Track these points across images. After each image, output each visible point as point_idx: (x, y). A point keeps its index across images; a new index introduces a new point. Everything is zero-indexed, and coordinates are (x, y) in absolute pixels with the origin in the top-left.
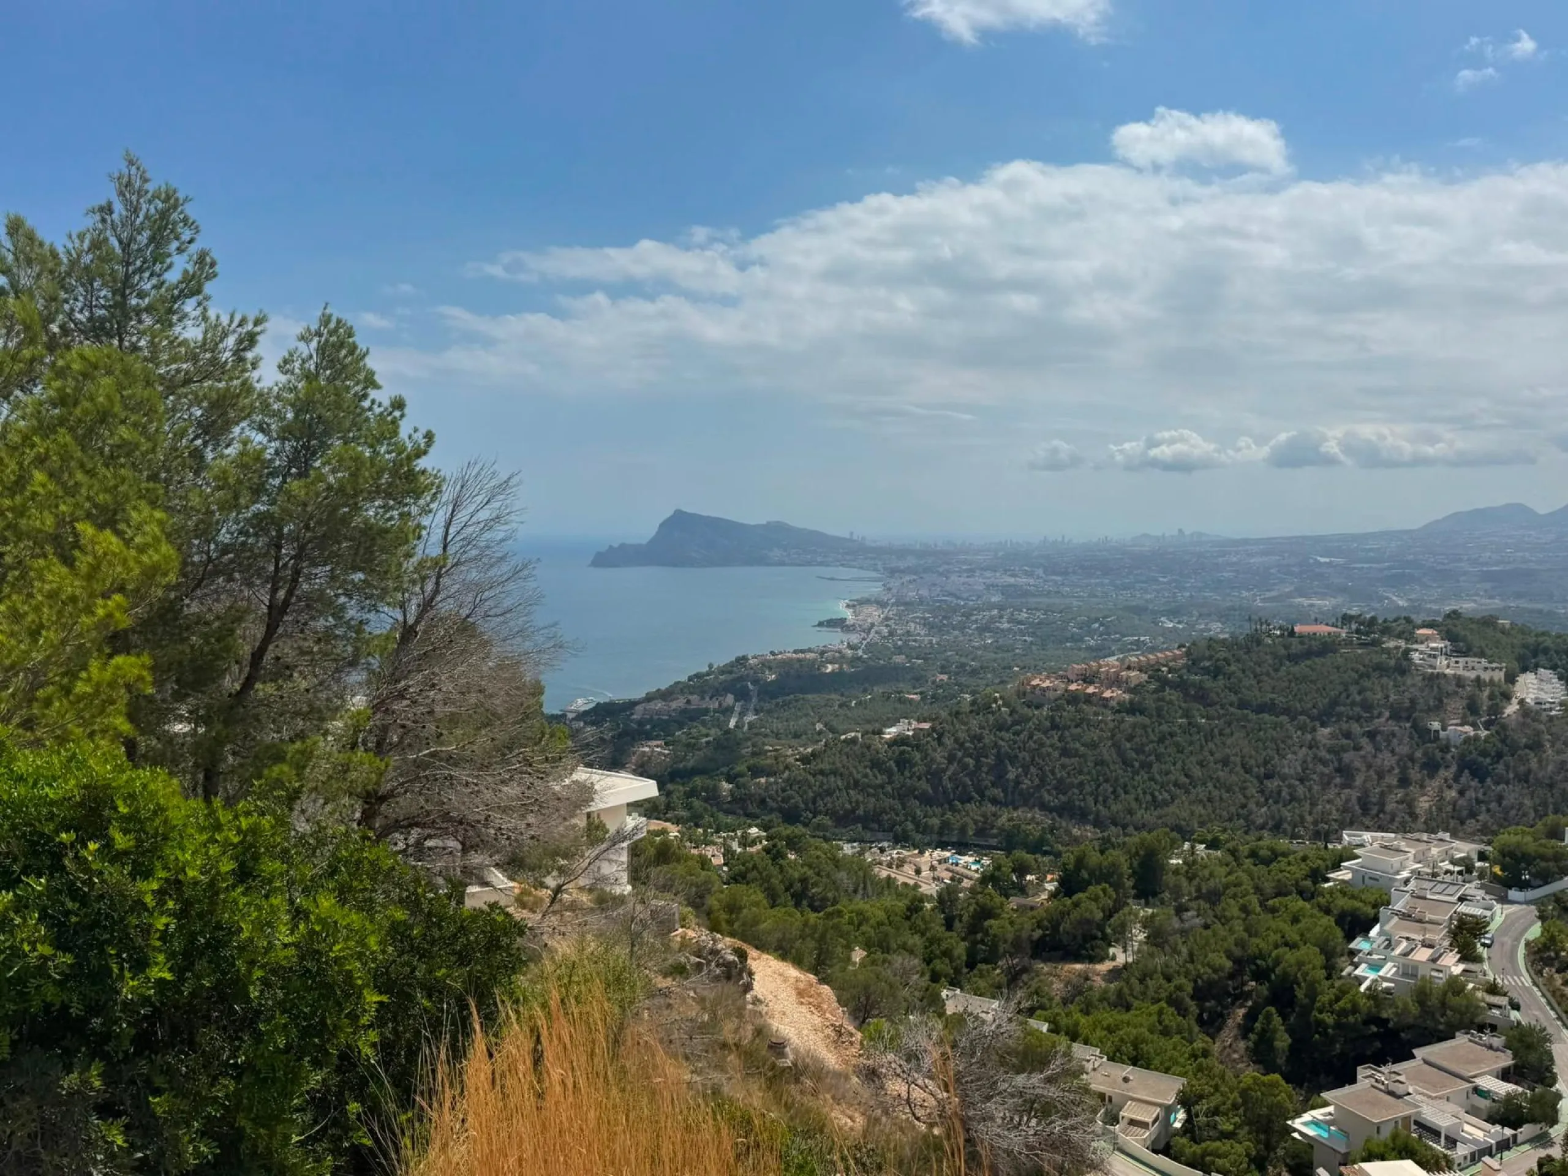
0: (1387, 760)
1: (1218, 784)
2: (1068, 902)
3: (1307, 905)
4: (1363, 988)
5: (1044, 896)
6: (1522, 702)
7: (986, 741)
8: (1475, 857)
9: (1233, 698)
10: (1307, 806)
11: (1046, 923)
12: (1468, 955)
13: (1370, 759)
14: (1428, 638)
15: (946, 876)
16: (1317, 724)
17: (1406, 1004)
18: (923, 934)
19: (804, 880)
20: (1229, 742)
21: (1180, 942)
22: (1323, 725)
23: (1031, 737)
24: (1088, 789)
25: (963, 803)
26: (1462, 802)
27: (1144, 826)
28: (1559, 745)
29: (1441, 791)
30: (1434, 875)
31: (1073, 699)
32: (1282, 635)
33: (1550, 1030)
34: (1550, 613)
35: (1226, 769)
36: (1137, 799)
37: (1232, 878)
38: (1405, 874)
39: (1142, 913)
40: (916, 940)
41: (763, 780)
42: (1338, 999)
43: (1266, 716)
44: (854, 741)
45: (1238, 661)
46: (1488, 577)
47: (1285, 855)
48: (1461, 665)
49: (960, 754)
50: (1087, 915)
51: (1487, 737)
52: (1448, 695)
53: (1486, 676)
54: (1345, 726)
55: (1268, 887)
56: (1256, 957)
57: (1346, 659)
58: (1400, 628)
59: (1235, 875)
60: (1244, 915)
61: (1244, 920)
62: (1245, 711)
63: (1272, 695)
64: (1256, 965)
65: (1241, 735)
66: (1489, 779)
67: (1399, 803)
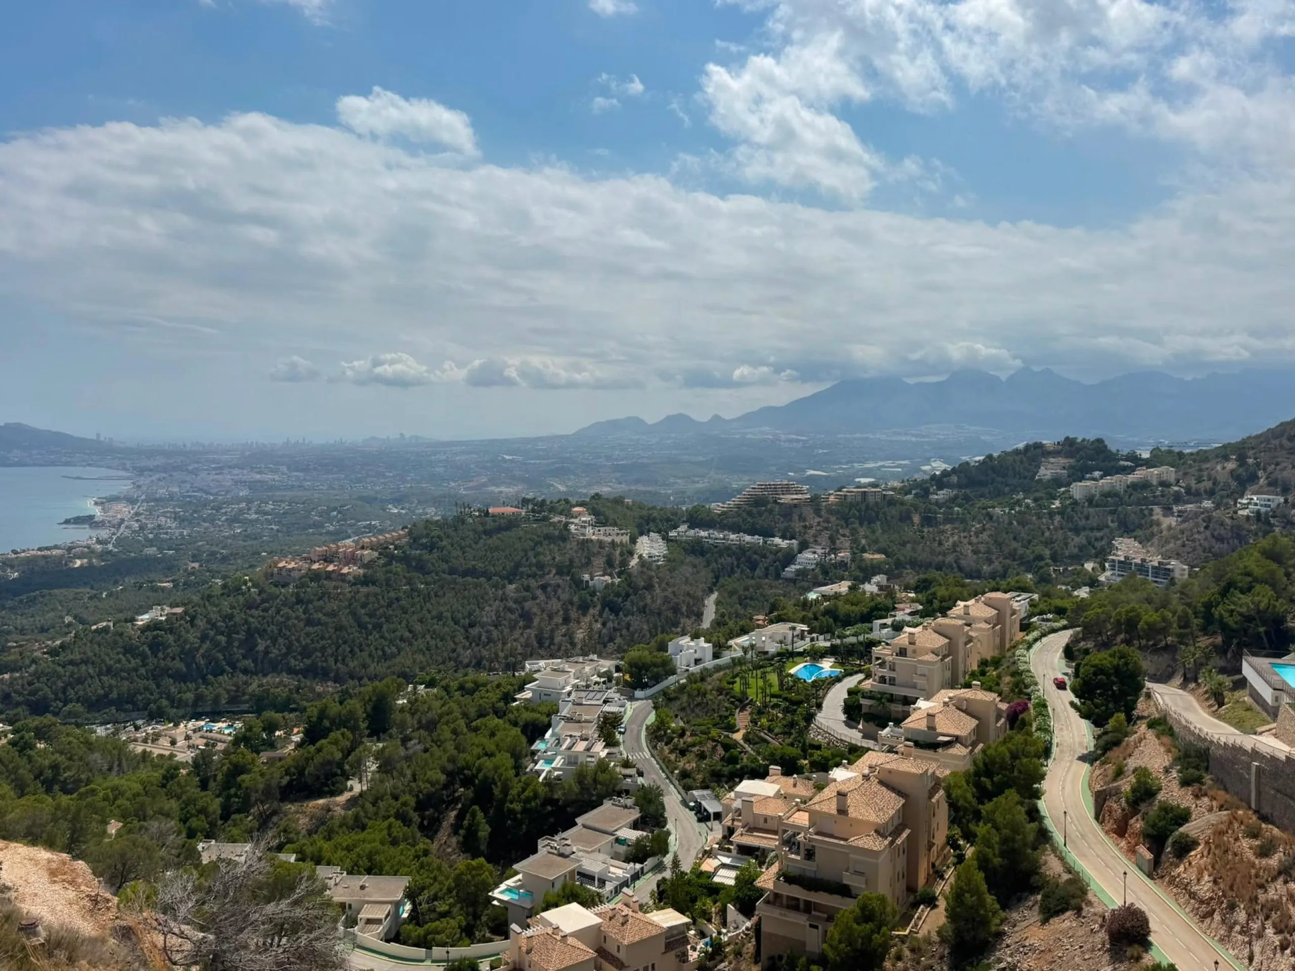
0: (554, 605)
1: (435, 635)
2: (312, 748)
3: (501, 721)
4: (541, 779)
5: (291, 747)
6: (640, 557)
7: (237, 619)
8: (613, 670)
9: (445, 566)
10: (500, 646)
11: (293, 770)
12: (610, 742)
13: (543, 605)
14: (580, 514)
15: (201, 743)
16: (506, 582)
17: (570, 786)
18: (179, 798)
19: (55, 767)
20: (442, 601)
21: (405, 766)
22: (510, 583)
23: (278, 612)
24: (329, 651)
25: (215, 676)
26: (604, 631)
27: (376, 676)
28: (664, 585)
29: (591, 624)
30: (588, 686)
31: (316, 576)
32: (480, 516)
33: (662, 787)
34: (656, 493)
35: (441, 623)
36: (370, 655)
37: (445, 708)
38: (568, 688)
39: (374, 748)
40: (173, 805)
41: (6, 676)
42: (524, 790)
43: (469, 579)
44: (105, 630)
45: (448, 537)
46: (617, 468)
47: (485, 685)
48: (601, 532)
49: (212, 633)
50: (329, 757)
51: (619, 583)
52: (594, 555)
53: (618, 539)
54: (526, 583)
56: (463, 769)
57: (525, 532)
58: (561, 507)
59: (447, 706)
60: (454, 737)
61: (455, 740)
62: (454, 576)
63: (473, 563)
64: (464, 775)
65: (451, 595)
66: (621, 613)
67: (563, 636)
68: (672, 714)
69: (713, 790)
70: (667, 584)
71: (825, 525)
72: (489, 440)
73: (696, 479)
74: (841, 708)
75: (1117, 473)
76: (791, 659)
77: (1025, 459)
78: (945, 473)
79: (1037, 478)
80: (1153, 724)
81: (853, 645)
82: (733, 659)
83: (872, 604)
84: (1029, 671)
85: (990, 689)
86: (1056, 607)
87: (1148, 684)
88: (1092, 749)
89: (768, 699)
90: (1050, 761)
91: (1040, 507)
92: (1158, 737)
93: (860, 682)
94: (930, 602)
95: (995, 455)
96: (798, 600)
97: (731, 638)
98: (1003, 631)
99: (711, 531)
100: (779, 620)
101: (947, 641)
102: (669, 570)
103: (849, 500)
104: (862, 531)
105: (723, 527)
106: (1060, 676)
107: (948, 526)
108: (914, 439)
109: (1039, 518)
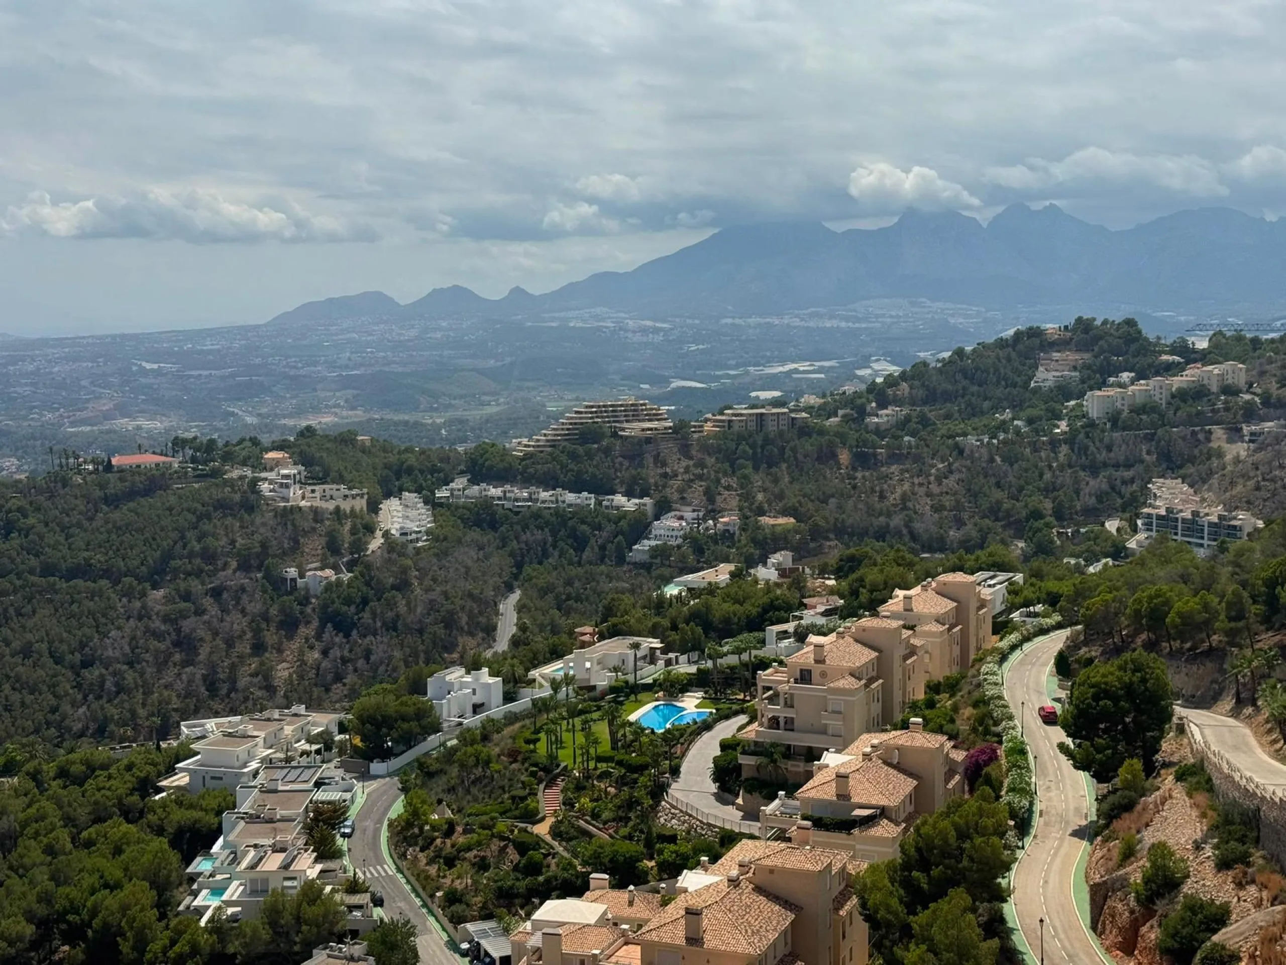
0: (236, 622)
1: (18, 684)
3: (132, 828)
4: (203, 923)
6: (386, 534)
8: (335, 729)
9: (33, 562)
10: (140, 697)
12: (325, 852)
13: (215, 624)
14: (278, 463)
16: (147, 585)
17: (255, 931)
20: (30, 623)
22: (155, 587)
26: (326, 664)
28: (427, 582)
29: (301, 653)
30: (288, 760)
32: (96, 471)
33: (414, 921)
34: (416, 425)
35: (29, 662)
37: (32, 811)
38: (254, 765)
42: (173, 943)
43: (79, 582)
45: (38, 509)
46: (347, 383)
47: (105, 767)
48: (317, 494)
51: (350, 581)
52: (305, 533)
53: (346, 506)
54: (183, 586)
55: (82, 814)
56: (66, 912)
57: (180, 498)
58: (244, 453)
59: (36, 806)
60: (49, 858)
61: (50, 864)
62: (52, 579)
63: (86, 554)
64: (68, 923)
65: (46, 612)
66: (355, 632)
67: (254, 675)
68: (434, 799)
69: (500, 919)
70: (434, 580)
71: (698, 471)
72: (114, 337)
73: (486, 398)
74: (709, 773)
75: (1157, 374)
76: (632, 697)
77: (1014, 355)
78: (891, 382)
79: (1032, 384)
80: (1183, 774)
81: (732, 668)
82: (534, 701)
83: (766, 600)
84: (1000, 698)
85: (939, 730)
86: (1049, 594)
87: (1179, 710)
88: (1095, 818)
89: (592, 765)
90: (1028, 841)
91: (1037, 432)
92: (1189, 795)
93: (740, 729)
94: (855, 593)
95: (969, 348)
96: (650, 599)
97: (535, 667)
98: (964, 633)
99: (508, 487)
100: (614, 632)
101: (875, 654)
102: (436, 555)
103: (736, 428)
104: (758, 480)
105: (527, 480)
106: (1049, 703)
107: (894, 468)
108: (843, 324)
109: (1036, 450)
